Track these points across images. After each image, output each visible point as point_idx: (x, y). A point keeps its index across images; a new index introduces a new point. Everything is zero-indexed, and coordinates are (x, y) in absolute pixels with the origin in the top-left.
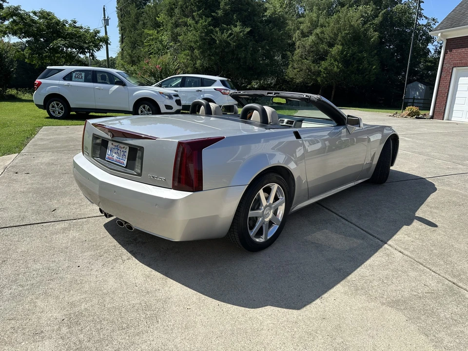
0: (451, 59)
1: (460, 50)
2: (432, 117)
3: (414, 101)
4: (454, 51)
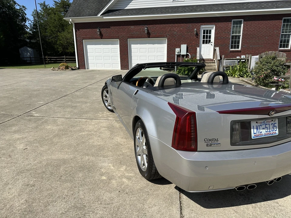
0: (80, 35)
1: (84, 30)
2: (79, 68)
3: (31, 59)
4: (81, 30)
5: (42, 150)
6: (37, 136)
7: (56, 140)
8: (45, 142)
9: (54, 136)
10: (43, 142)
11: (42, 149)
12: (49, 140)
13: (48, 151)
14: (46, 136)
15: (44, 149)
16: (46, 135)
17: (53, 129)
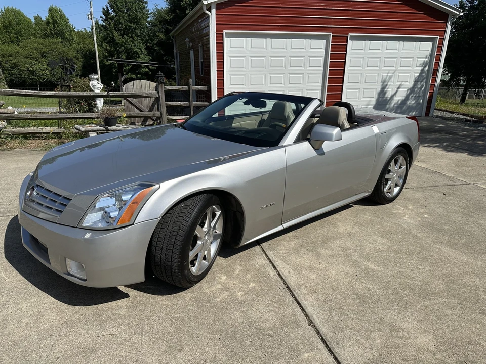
5: (478, 279)
6: (476, 322)
7: (439, 285)
8: (464, 292)
9: (435, 295)
10: (469, 297)
11: (478, 281)
12: (452, 292)
13: (467, 272)
14: (453, 308)
15: (473, 280)
16: (449, 312)
17: (420, 321)
